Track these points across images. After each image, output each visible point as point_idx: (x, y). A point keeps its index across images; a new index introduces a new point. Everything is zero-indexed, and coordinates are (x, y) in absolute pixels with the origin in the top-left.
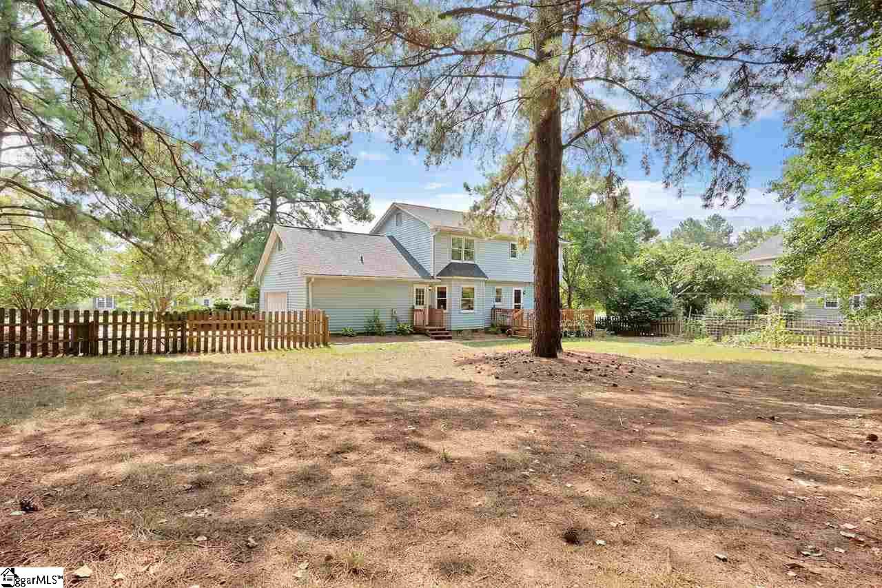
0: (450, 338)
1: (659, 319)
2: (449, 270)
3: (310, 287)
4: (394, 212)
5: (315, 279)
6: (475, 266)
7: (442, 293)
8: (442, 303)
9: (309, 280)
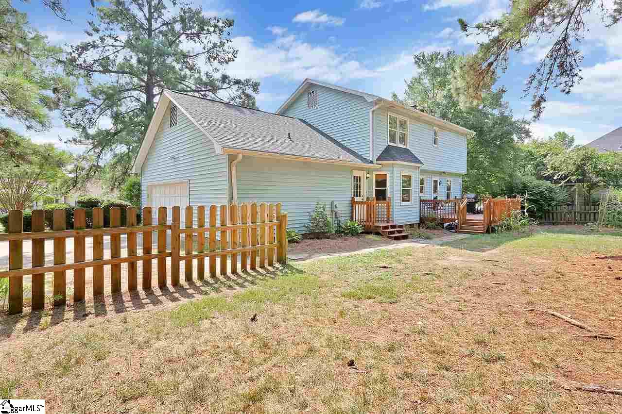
0: (405, 237)
1: (550, 208)
2: (388, 154)
3: (234, 169)
4: (305, 91)
5: (243, 157)
6: (407, 151)
7: (381, 183)
8: (381, 195)
9: (232, 158)
